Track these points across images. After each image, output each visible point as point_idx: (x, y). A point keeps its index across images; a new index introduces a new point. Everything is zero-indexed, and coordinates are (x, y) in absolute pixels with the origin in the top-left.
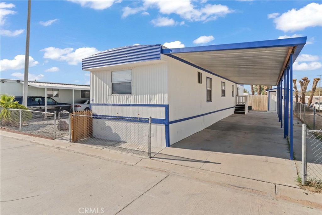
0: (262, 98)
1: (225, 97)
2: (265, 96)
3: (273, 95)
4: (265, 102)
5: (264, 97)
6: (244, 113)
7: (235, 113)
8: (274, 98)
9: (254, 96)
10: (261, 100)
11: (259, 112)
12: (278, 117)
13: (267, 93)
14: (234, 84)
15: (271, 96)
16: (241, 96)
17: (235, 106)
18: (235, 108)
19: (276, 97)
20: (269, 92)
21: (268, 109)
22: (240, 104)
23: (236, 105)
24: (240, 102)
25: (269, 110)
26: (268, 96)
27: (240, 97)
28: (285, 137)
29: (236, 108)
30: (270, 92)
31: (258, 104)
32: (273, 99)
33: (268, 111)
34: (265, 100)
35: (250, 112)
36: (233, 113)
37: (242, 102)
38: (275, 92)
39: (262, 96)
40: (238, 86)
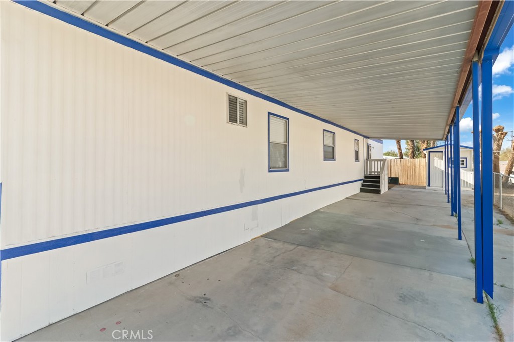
0: (416, 163)
1: (335, 160)
2: (423, 160)
3: (436, 158)
4: (423, 171)
5: (422, 162)
6: (379, 192)
7: (362, 190)
8: (439, 163)
9: (402, 160)
10: (415, 166)
11: (409, 189)
12: (448, 202)
13: (425, 155)
14: (361, 138)
15: (433, 160)
16: (375, 160)
17: (363, 177)
18: (362, 182)
19: (443, 162)
20: (429, 152)
21: (427, 184)
22: (373, 173)
23: (366, 177)
24: (373, 170)
25: (429, 185)
26: (427, 161)
27: (373, 162)
28: (479, 299)
29: (365, 181)
30: (431, 153)
31: (409, 174)
32: (436, 165)
33: (427, 187)
34: (422, 167)
35: (392, 189)
36: (358, 191)
37: (376, 170)
38: (441, 153)
39: (417, 160)
40: (370, 141)
